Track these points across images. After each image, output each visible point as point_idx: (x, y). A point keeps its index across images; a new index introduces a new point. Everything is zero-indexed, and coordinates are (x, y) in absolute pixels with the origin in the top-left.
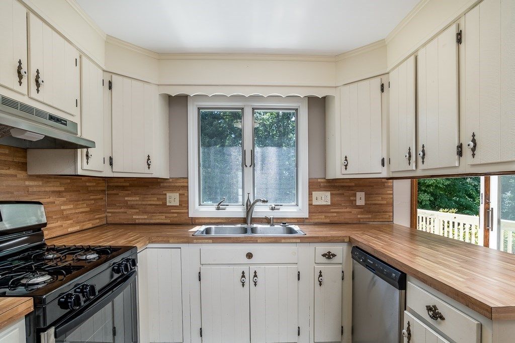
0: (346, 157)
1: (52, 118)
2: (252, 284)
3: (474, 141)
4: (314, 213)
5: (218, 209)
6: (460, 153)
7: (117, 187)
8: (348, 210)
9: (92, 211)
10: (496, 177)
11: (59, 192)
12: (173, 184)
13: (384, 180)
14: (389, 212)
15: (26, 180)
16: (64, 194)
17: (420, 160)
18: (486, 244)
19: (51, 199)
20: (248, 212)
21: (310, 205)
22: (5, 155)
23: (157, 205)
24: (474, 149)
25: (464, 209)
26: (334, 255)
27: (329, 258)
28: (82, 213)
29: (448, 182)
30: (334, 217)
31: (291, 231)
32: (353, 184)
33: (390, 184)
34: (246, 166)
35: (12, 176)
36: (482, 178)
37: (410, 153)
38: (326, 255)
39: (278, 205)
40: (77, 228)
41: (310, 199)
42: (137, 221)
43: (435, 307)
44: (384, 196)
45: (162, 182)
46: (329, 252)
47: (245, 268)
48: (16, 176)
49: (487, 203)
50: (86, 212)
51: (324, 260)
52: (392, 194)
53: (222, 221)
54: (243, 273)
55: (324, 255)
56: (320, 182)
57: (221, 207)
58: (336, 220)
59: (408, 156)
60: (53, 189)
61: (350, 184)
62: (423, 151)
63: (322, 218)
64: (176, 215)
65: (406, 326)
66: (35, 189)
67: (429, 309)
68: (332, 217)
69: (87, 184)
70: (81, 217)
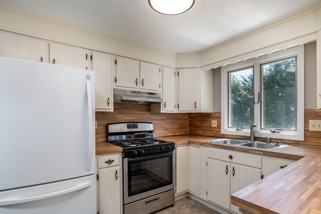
1: (149, 93)
2: (232, 174)
4: (311, 137)
5: (237, 130)
7: (192, 117)
9: (180, 128)
11: (164, 119)
12: (214, 116)
15: (150, 115)
16: (166, 120)
19: (160, 122)
21: (305, 130)
22: (143, 107)
23: (208, 126)
28: (174, 128)
34: (255, 103)
35: (145, 114)
40: (172, 134)
42: (199, 134)
45: (210, 115)
47: (228, 164)
48: (146, 114)
50: (177, 128)
53: (239, 137)
54: (227, 166)
56: (318, 112)
57: (239, 129)
60: (160, 118)
64: (215, 132)
66: (153, 118)
69: (178, 116)
70: (174, 130)
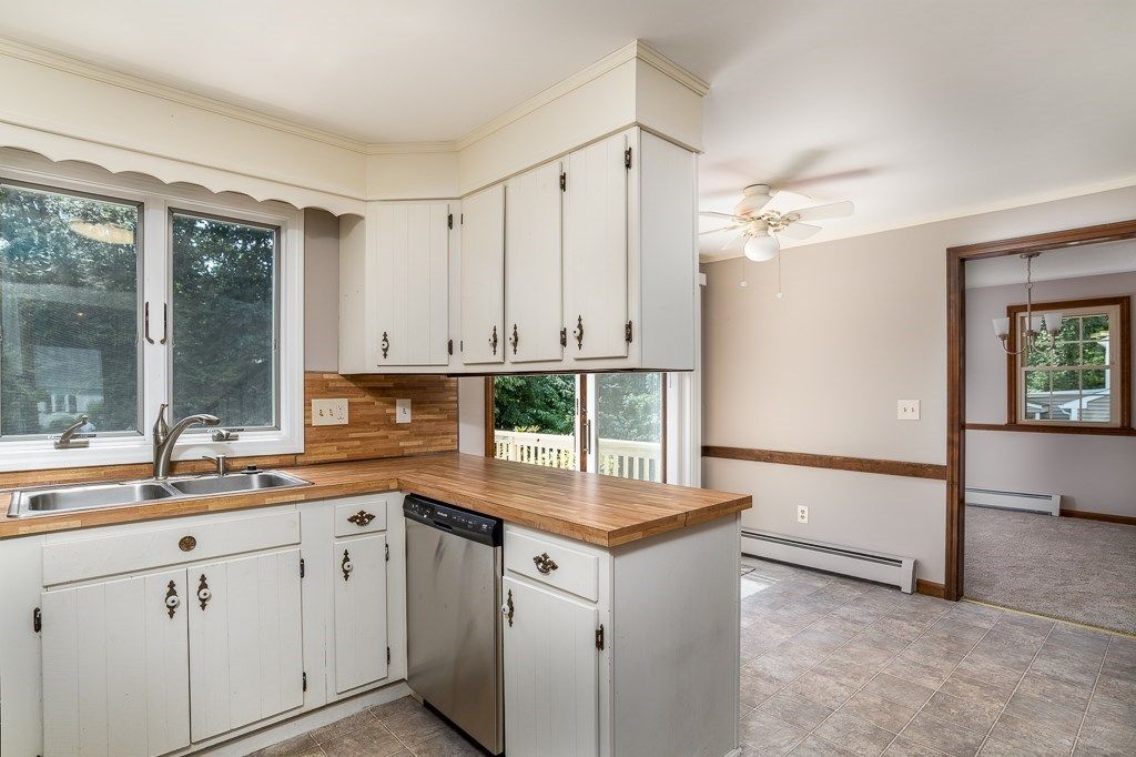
0: (385, 335)
2: (195, 603)
3: (580, 326)
4: (315, 441)
5: (63, 445)
6: (564, 342)
8: (382, 433)
10: (594, 375)
13: (443, 378)
14: (453, 434)
17: (510, 348)
18: (584, 468)
20: (159, 448)
21: (307, 426)
24: (580, 338)
25: (545, 426)
26: (371, 517)
27: (362, 523)
29: (520, 382)
30: (354, 448)
31: (269, 482)
32: (391, 384)
33: (453, 385)
34: (151, 342)
36: (578, 377)
37: (495, 335)
38: (356, 517)
39: (234, 430)
41: (307, 416)
43: (545, 556)
44: (444, 406)
46: (362, 513)
47: (176, 574)
49: (584, 414)
51: (354, 528)
52: (457, 402)
54: (172, 585)
55: (352, 520)
56: (327, 380)
57: (72, 441)
58: (359, 453)
59: (492, 340)
61: (386, 385)
62: (515, 334)
63: (330, 452)
65: (506, 597)
67: (538, 560)
68: (352, 447)
